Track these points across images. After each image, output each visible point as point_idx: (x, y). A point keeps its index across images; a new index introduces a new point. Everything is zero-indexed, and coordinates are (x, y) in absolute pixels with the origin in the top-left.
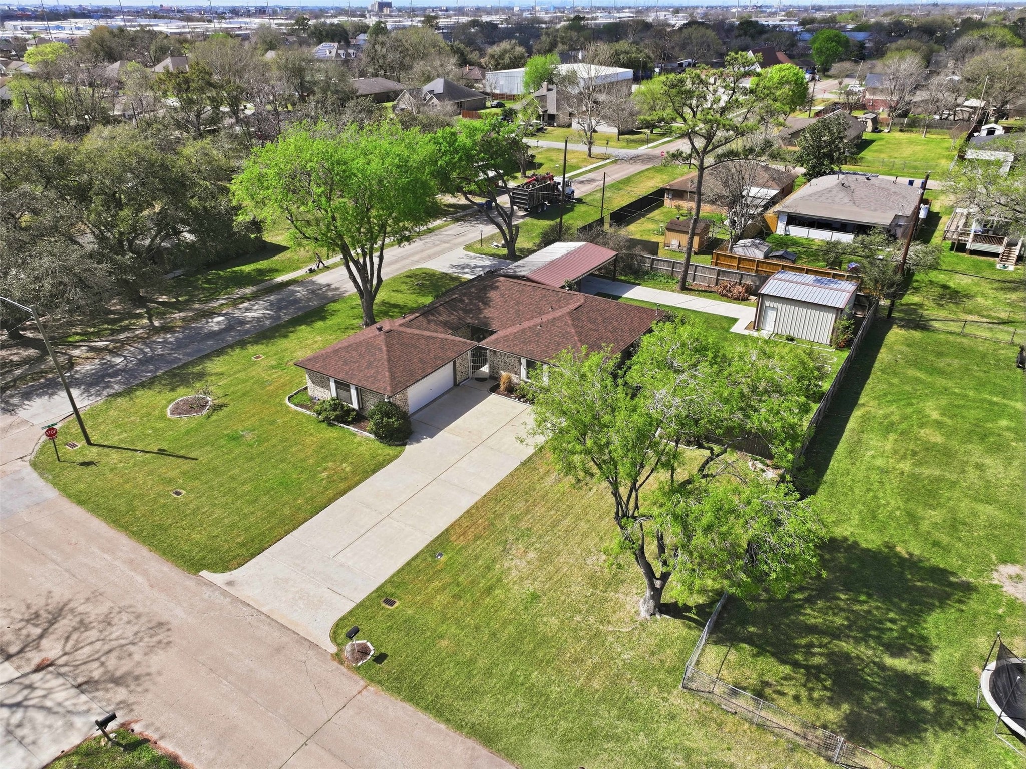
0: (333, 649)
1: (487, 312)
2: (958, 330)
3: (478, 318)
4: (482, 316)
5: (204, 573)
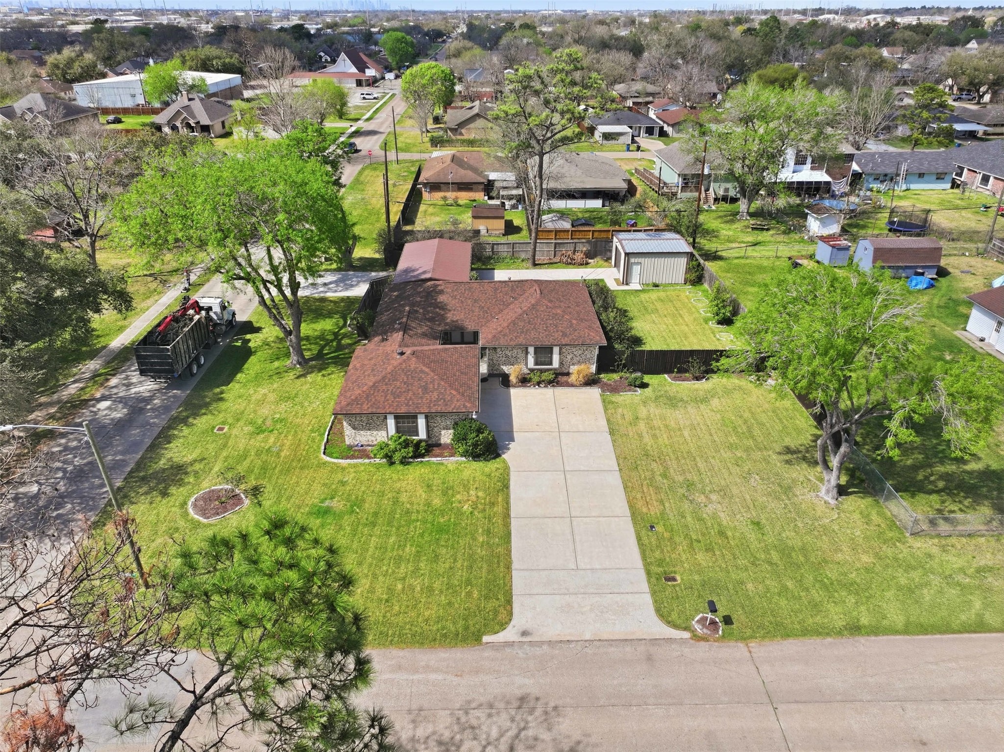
0: (686, 635)
1: (450, 317)
2: (742, 254)
3: (446, 324)
4: (448, 321)
5: (486, 639)
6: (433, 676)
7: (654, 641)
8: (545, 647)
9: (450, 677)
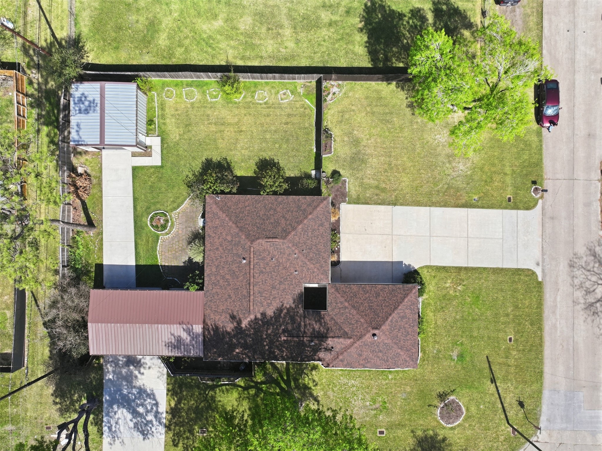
0: (540, 201)
1: (289, 304)
5: (540, 279)
6: (558, 299)
7: (543, 214)
8: (545, 257)
9: (559, 293)
